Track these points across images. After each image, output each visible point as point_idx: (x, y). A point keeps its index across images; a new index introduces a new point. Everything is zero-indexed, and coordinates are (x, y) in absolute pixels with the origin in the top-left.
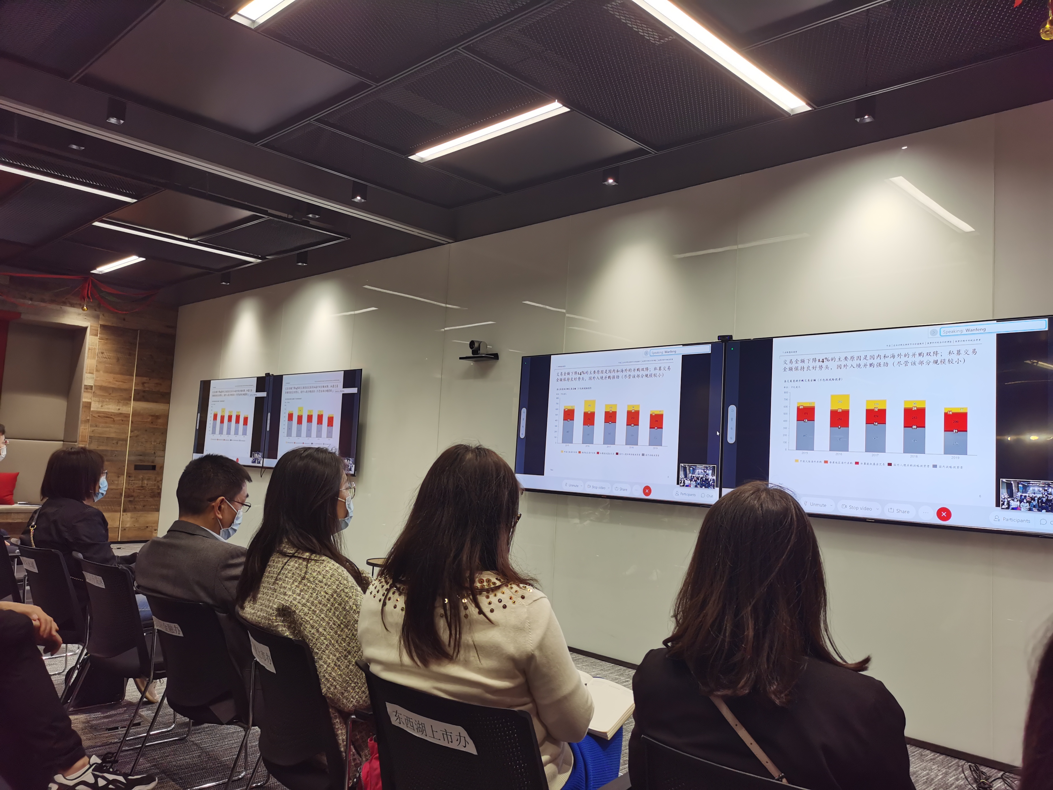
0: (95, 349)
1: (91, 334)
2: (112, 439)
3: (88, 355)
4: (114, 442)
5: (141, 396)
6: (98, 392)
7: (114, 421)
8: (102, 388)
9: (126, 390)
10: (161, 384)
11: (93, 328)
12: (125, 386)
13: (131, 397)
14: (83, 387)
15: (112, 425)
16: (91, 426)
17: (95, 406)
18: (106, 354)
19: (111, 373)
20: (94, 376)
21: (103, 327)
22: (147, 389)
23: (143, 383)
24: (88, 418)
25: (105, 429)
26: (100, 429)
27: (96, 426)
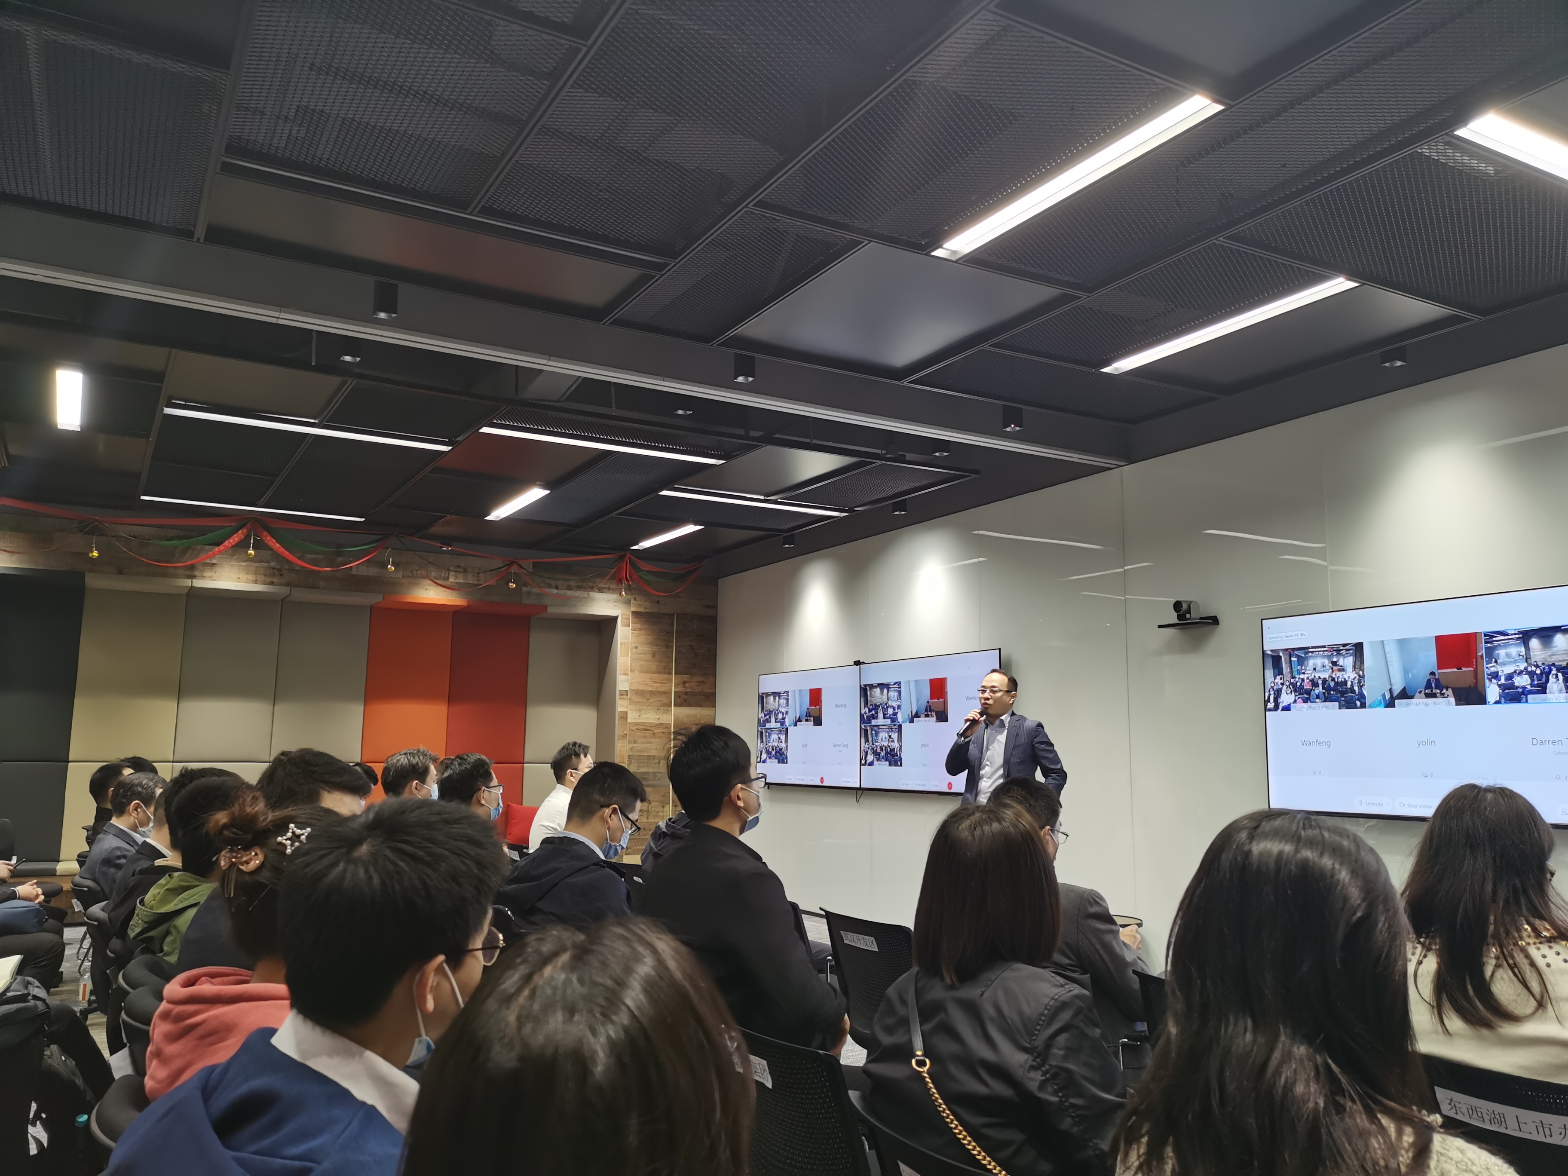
0: (628, 643)
1: (622, 625)
2: (653, 757)
3: (621, 651)
4: (657, 761)
5: (683, 700)
6: (636, 698)
7: (654, 734)
8: (640, 693)
9: (665, 693)
10: (704, 682)
11: (624, 616)
12: (664, 688)
13: (671, 702)
14: (617, 692)
15: (652, 740)
16: (630, 742)
17: (632, 717)
18: (640, 649)
19: (647, 672)
20: (629, 677)
21: (636, 614)
22: (689, 690)
23: (684, 683)
24: (625, 732)
25: (644, 745)
26: (639, 746)
27: (635, 742)
